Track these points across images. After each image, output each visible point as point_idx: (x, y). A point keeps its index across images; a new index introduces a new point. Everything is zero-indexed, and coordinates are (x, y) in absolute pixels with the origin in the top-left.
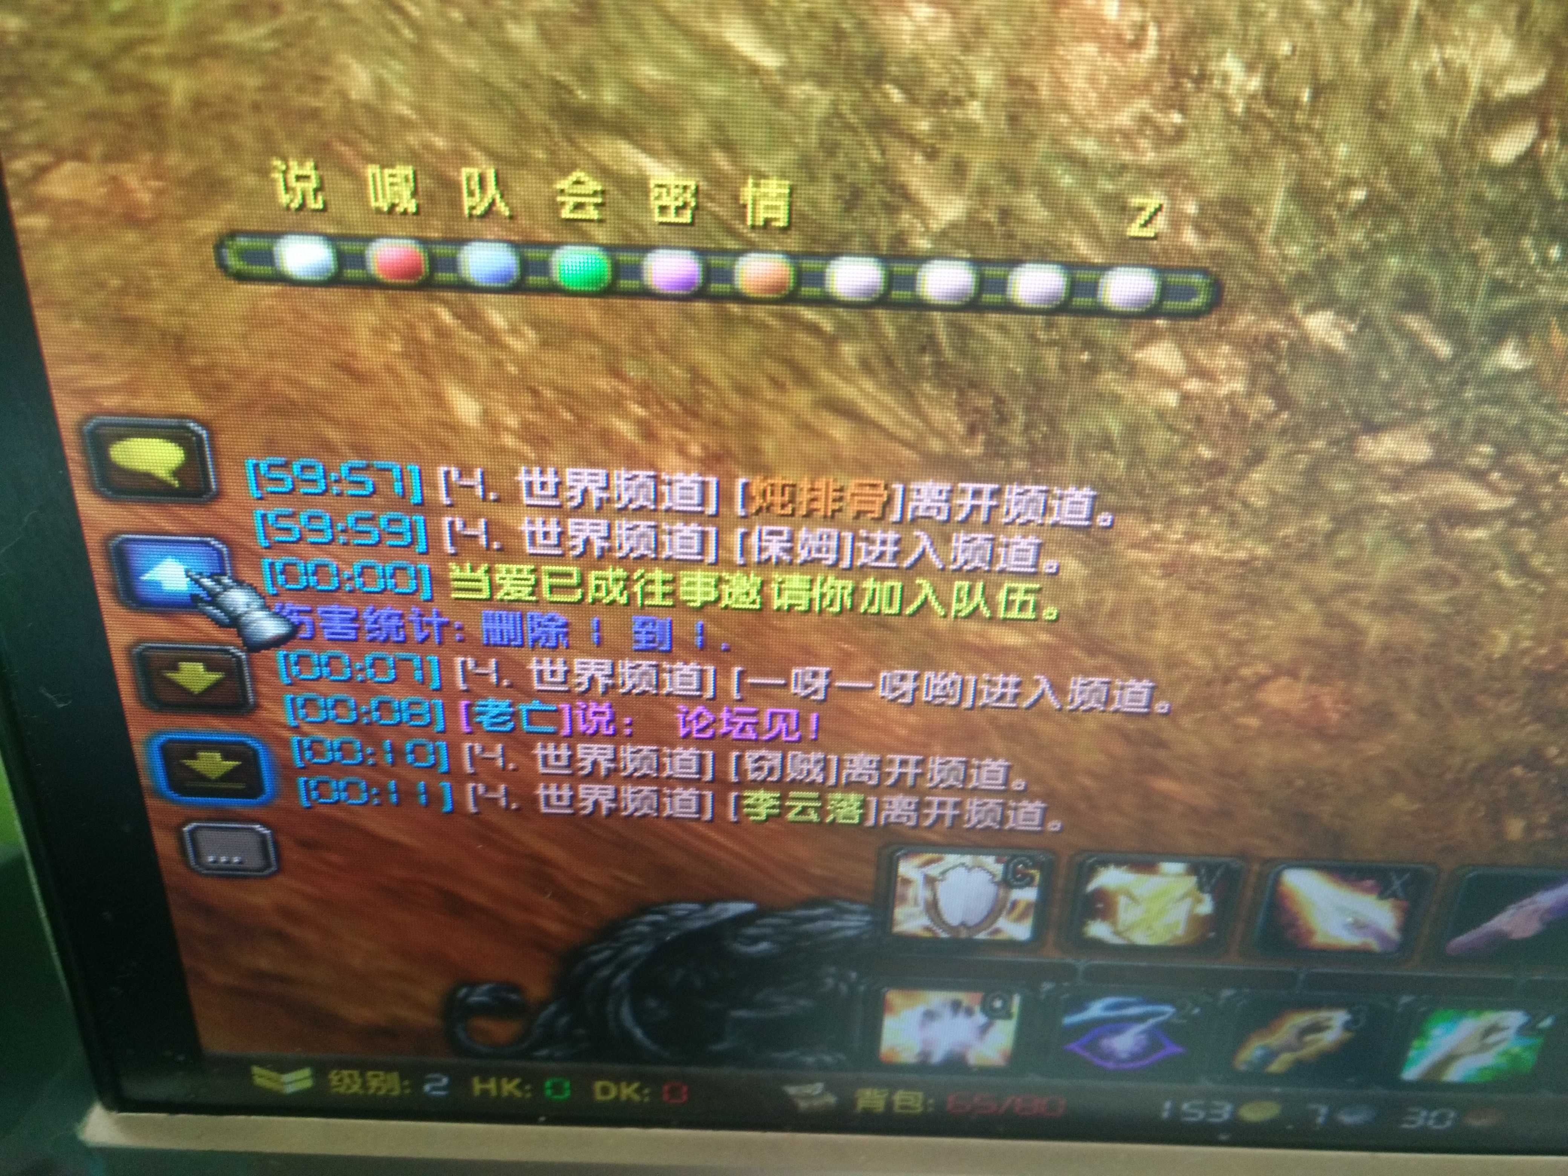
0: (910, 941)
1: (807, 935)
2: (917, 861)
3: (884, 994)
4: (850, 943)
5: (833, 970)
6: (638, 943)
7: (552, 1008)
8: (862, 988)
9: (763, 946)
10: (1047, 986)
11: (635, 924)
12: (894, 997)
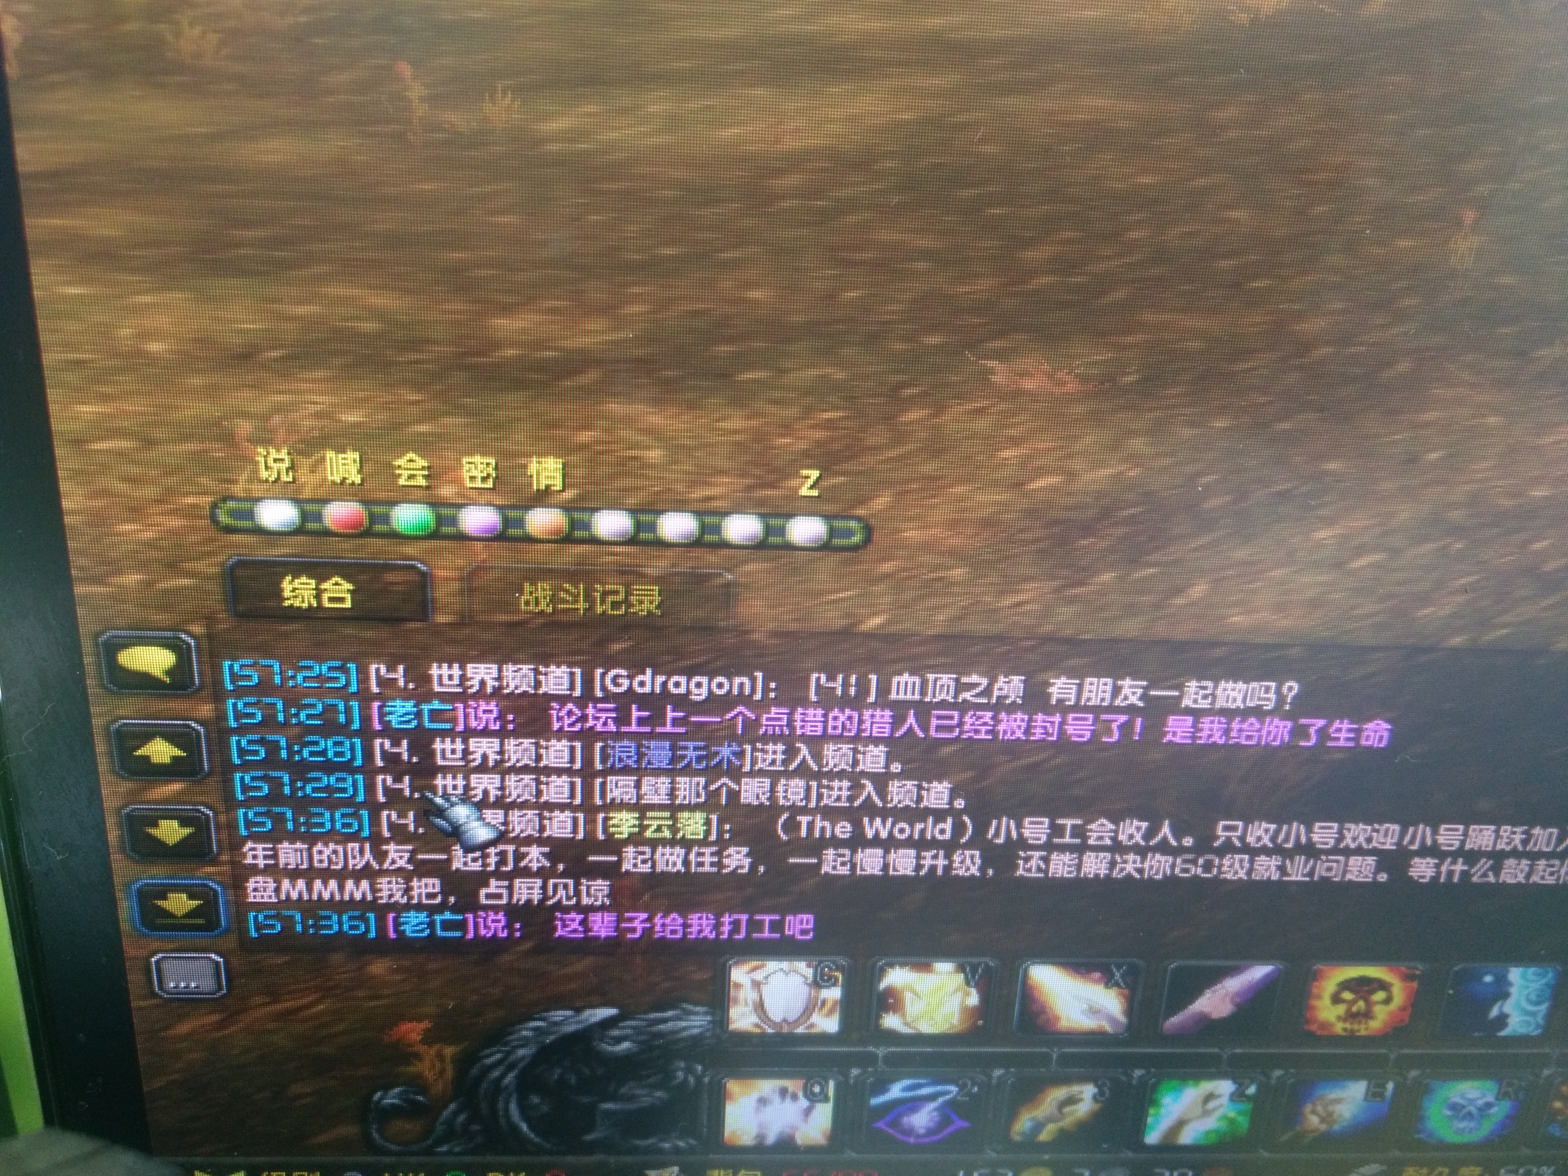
0: (743, 1037)
1: (660, 1035)
2: (746, 967)
3: (725, 1084)
4: (696, 1040)
5: (682, 1064)
6: (523, 1046)
7: (452, 1106)
8: (706, 1080)
9: (626, 1045)
10: (855, 1072)
11: (521, 1030)
12: (733, 1086)
